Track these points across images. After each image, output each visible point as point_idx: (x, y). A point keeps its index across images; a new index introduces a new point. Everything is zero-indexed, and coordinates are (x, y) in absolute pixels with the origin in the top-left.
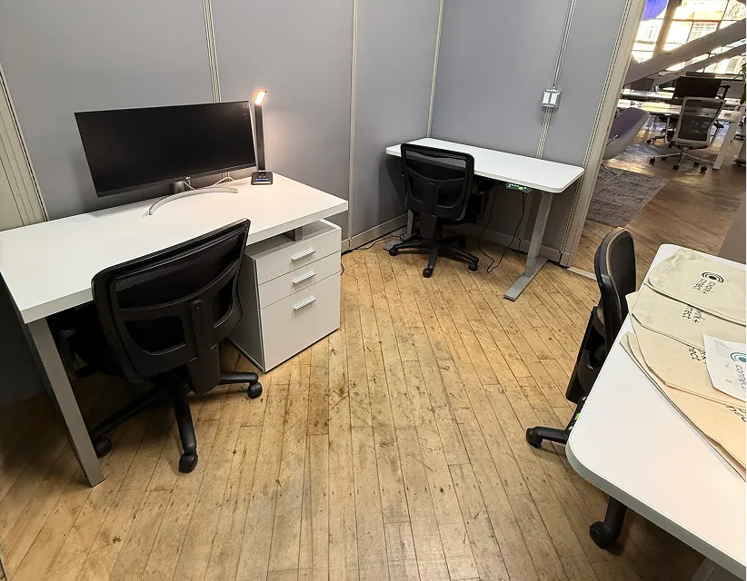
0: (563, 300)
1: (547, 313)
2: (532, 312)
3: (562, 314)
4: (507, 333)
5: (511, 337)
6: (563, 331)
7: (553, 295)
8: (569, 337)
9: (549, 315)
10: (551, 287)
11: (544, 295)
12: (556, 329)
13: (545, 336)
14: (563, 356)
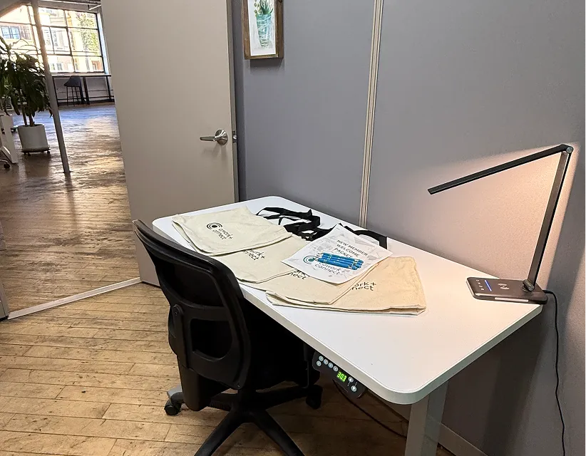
0: (45, 349)
1: (49, 374)
2: (32, 387)
3: (60, 362)
4: (38, 431)
5: (47, 430)
6: (84, 375)
7: (28, 354)
8: (96, 375)
9: (53, 374)
10: (17, 348)
11: (19, 360)
12: (77, 379)
13: (77, 395)
14: (113, 394)
